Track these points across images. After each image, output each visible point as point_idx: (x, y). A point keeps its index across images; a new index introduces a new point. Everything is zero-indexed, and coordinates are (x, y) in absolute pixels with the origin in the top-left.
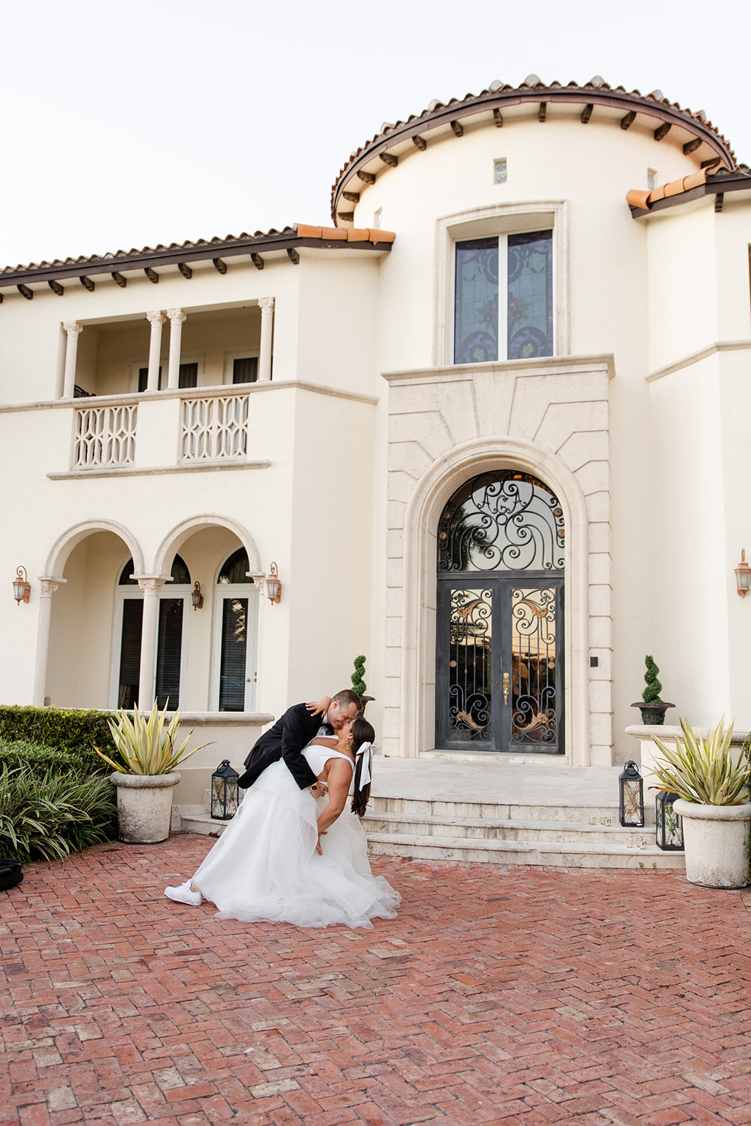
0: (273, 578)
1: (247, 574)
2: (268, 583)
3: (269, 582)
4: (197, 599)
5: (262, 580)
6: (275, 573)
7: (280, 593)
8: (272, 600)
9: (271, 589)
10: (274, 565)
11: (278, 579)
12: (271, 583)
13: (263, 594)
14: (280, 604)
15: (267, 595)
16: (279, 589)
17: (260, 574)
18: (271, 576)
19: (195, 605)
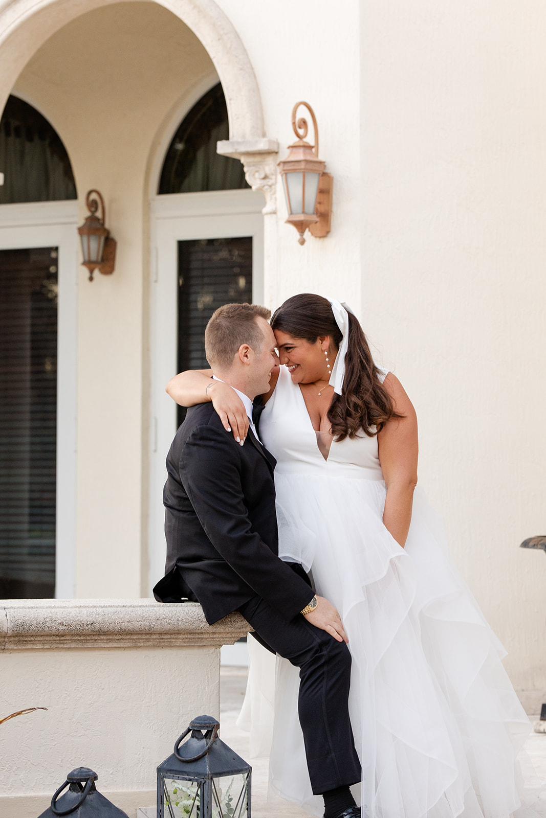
0: (300, 155)
1: (222, 148)
2: (286, 173)
3: (289, 168)
4: (95, 246)
5: (270, 165)
6: (310, 140)
7: (330, 203)
8: (301, 226)
9: (297, 192)
10: (303, 113)
11: (321, 158)
12: (295, 171)
13: (274, 213)
14: (330, 242)
15: (284, 214)
16: (325, 191)
17: (262, 146)
18: (292, 147)
19: (90, 264)
